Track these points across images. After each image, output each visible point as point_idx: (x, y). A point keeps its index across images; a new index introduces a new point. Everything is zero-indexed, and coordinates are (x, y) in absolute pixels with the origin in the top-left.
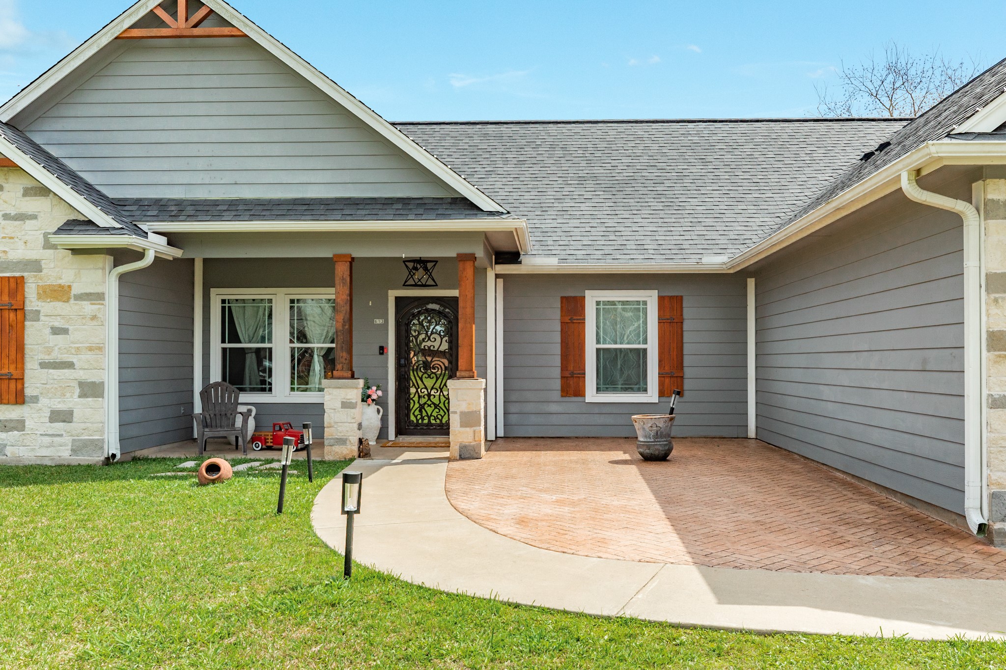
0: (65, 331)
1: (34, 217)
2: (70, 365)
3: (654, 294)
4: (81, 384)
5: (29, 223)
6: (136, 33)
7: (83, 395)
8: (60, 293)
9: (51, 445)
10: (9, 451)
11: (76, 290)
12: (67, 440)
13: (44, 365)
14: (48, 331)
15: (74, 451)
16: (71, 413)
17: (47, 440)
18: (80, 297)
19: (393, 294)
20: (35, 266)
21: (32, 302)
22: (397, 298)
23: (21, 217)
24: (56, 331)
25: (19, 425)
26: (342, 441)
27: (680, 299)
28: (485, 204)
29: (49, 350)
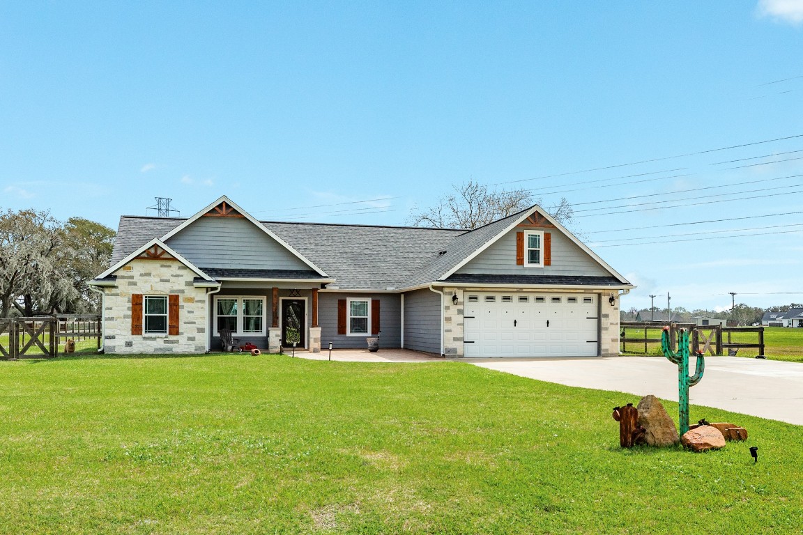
0: (193, 312)
1: (182, 276)
2: (194, 323)
3: (370, 299)
4: (198, 329)
5: (180, 278)
6: (208, 215)
7: (199, 332)
8: (191, 300)
9: (188, 348)
10: (174, 350)
11: (196, 299)
12: (194, 346)
13: (185, 323)
14: (186, 312)
15: (196, 350)
16: (194, 338)
17: (186, 346)
18: (197, 301)
19: (281, 298)
20: (183, 291)
21: (181, 302)
22: (283, 300)
23: (177, 276)
24: (189, 312)
25: (177, 342)
27: (379, 301)
28: (323, 274)
29: (187, 318)
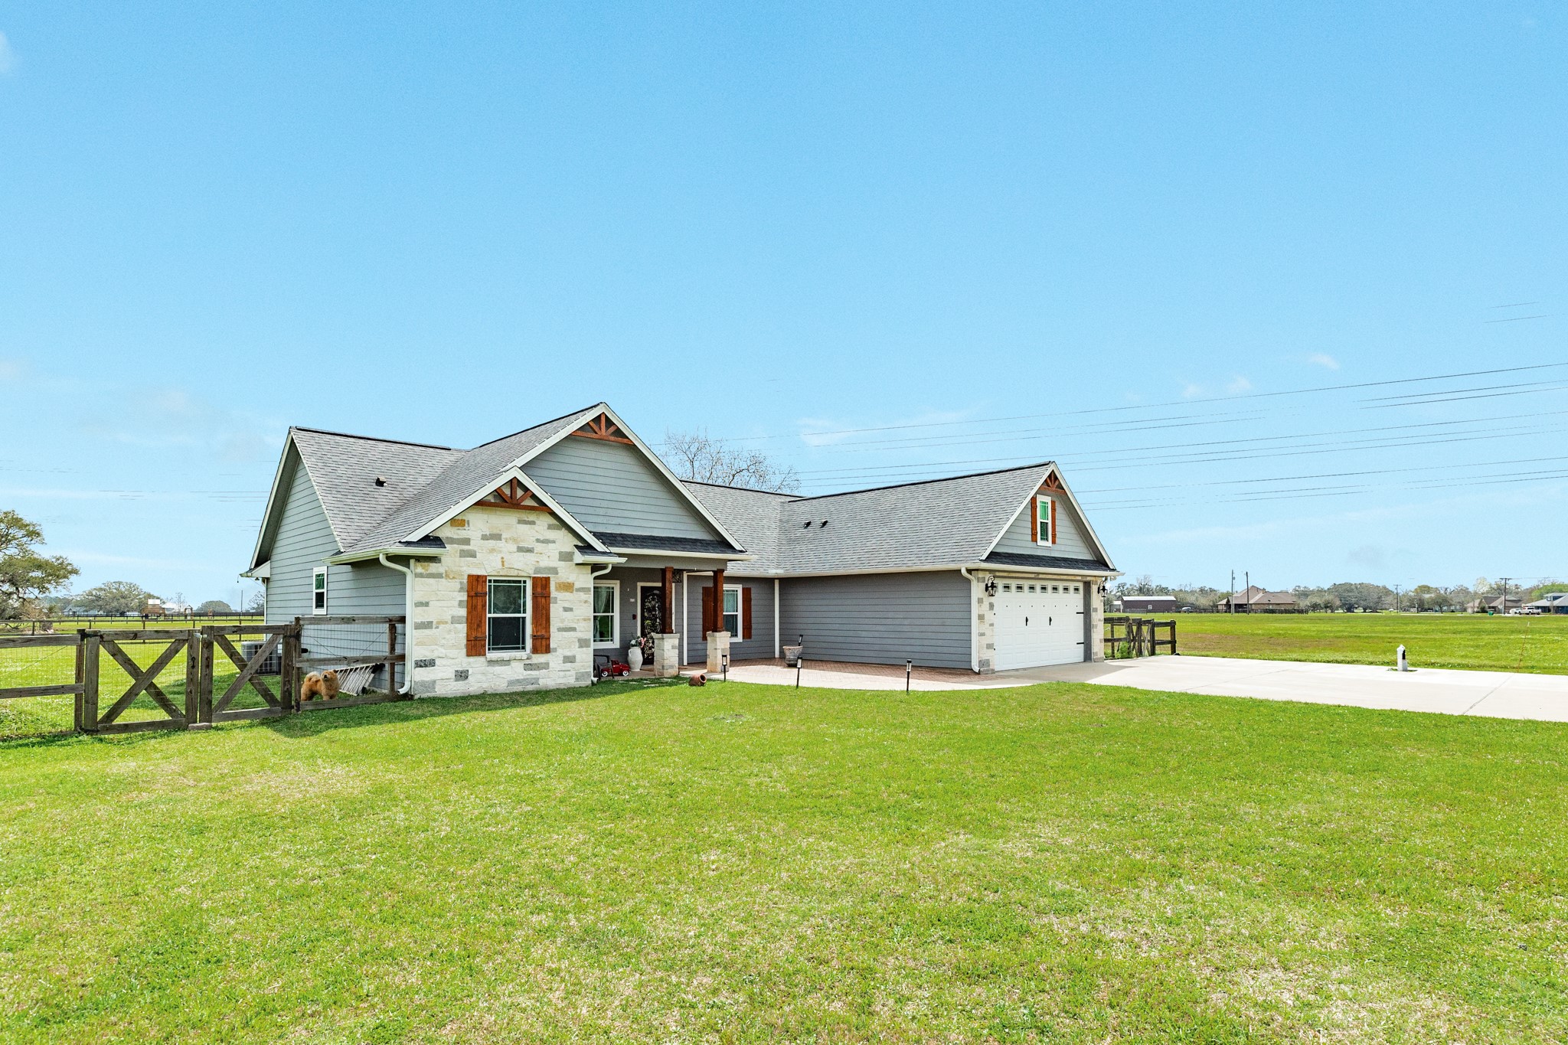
0: (571, 610)
1: (554, 542)
2: (574, 629)
3: (741, 586)
4: (580, 640)
5: (551, 545)
6: (579, 433)
7: (581, 646)
8: (568, 587)
9: (565, 677)
10: (541, 682)
11: (577, 586)
12: (573, 673)
13: (560, 630)
14: (561, 609)
15: (577, 679)
16: (574, 657)
17: (562, 673)
18: (579, 590)
19: (640, 585)
20: (555, 571)
21: (554, 593)
22: (642, 587)
23: (546, 541)
24: (566, 609)
25: (546, 666)
26: (672, 667)
27: (750, 589)
28: (738, 547)
29: (563, 621)
